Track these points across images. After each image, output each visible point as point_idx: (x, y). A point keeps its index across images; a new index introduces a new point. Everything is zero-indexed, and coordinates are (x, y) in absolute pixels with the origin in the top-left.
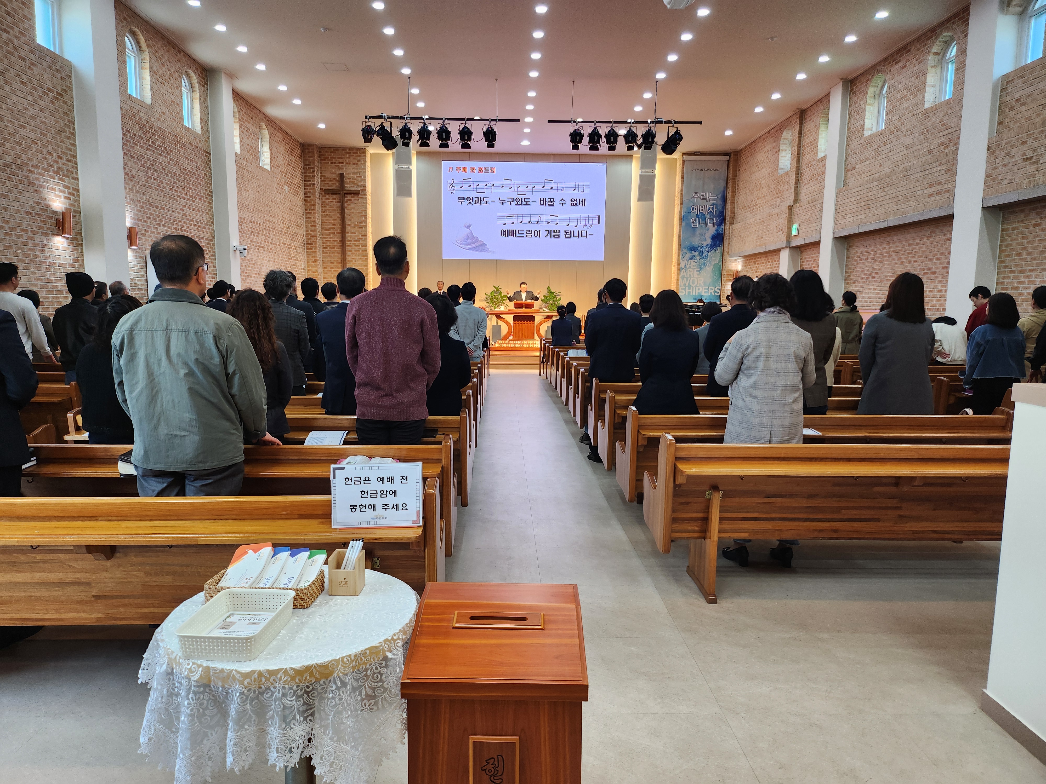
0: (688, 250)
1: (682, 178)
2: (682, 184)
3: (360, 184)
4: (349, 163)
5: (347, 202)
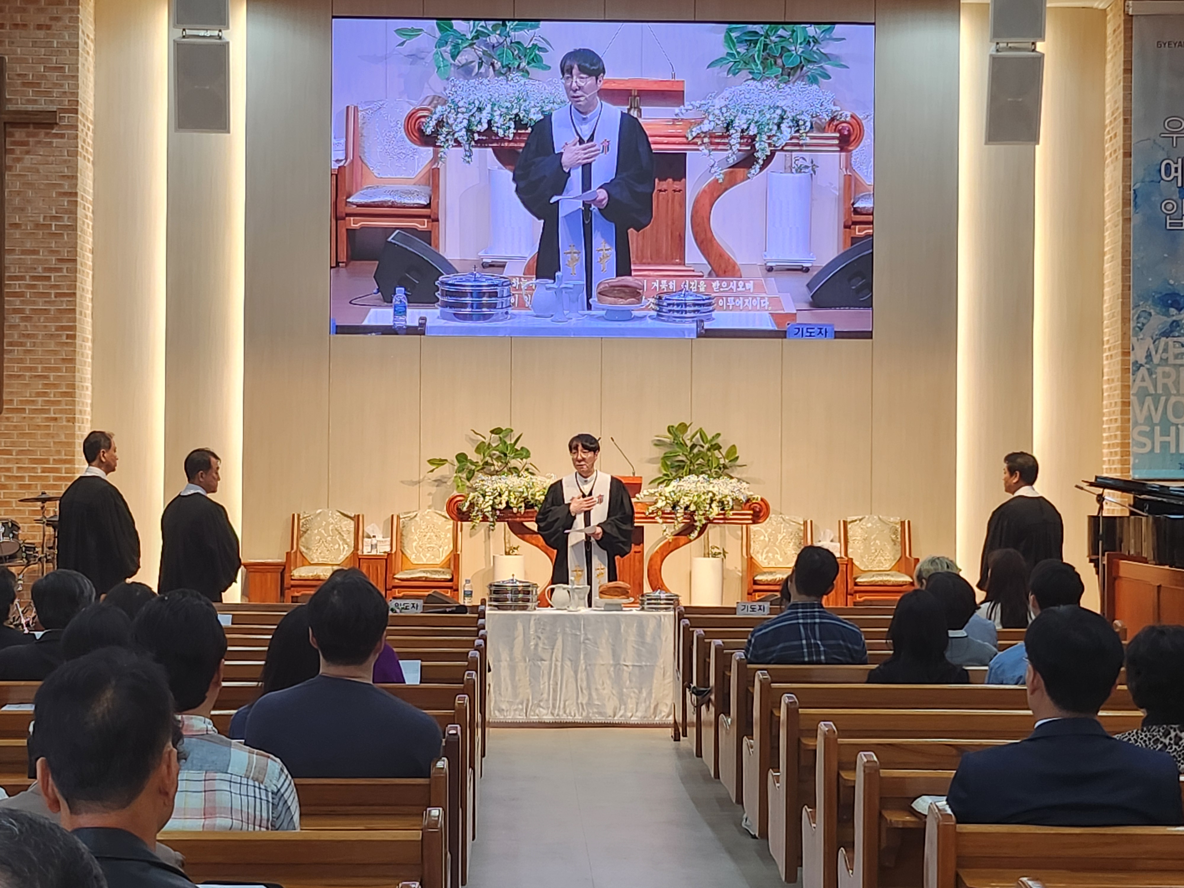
0: (1155, 303)
1: (1128, 71)
2: (1127, 88)
3: (56, 92)
4: (25, 25)
5: (12, 151)
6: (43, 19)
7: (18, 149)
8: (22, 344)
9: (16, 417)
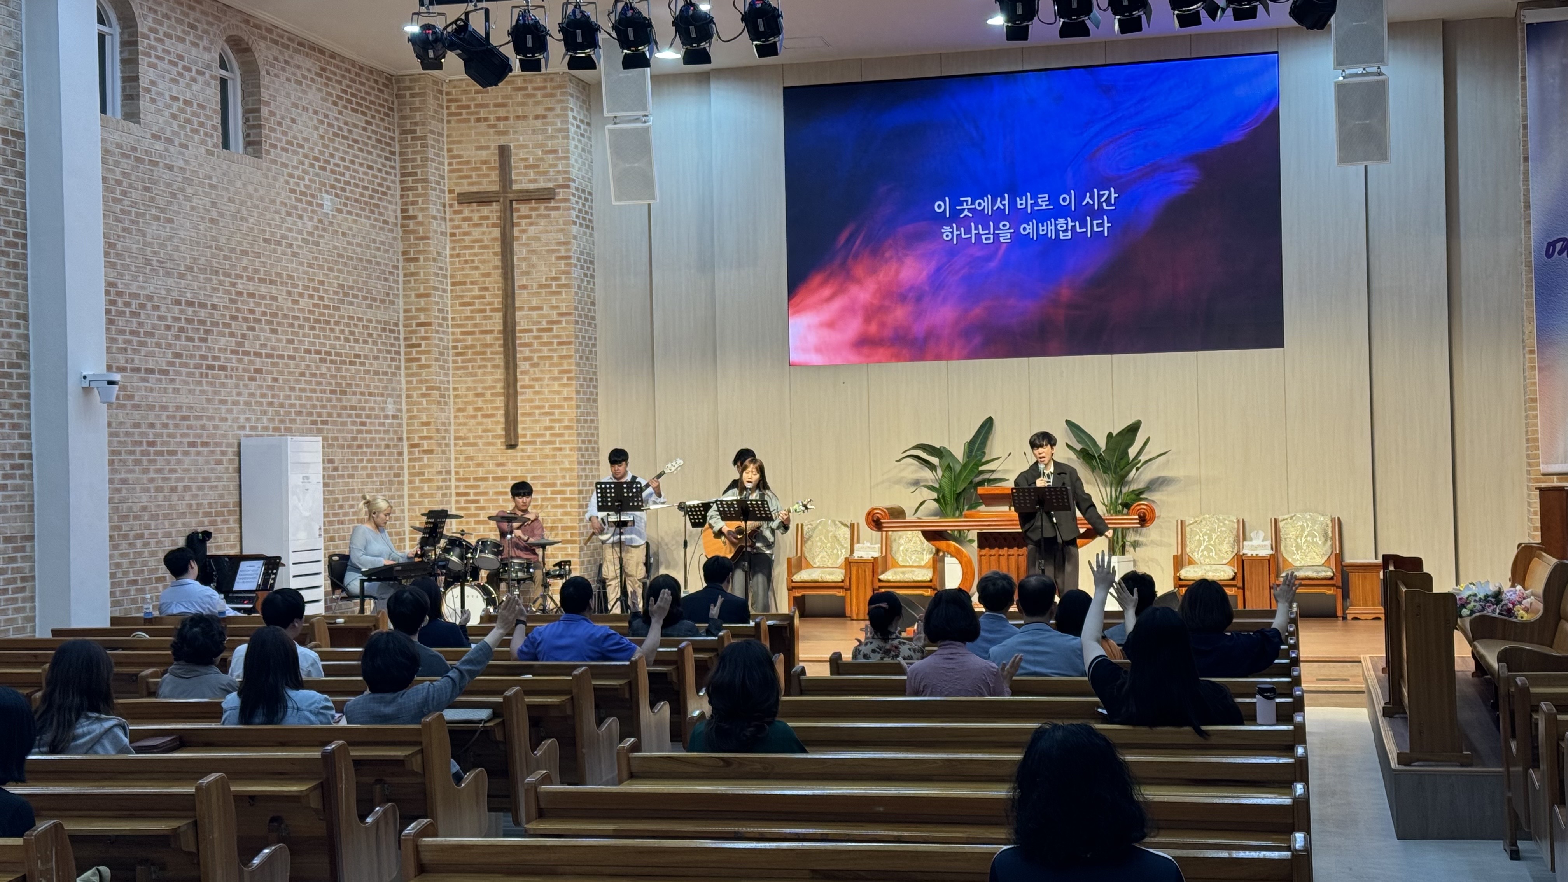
3: (552, 172)
4: (525, 117)
5: (518, 224)
6: (540, 111)
7: (524, 222)
8: (531, 387)
9: (529, 448)
